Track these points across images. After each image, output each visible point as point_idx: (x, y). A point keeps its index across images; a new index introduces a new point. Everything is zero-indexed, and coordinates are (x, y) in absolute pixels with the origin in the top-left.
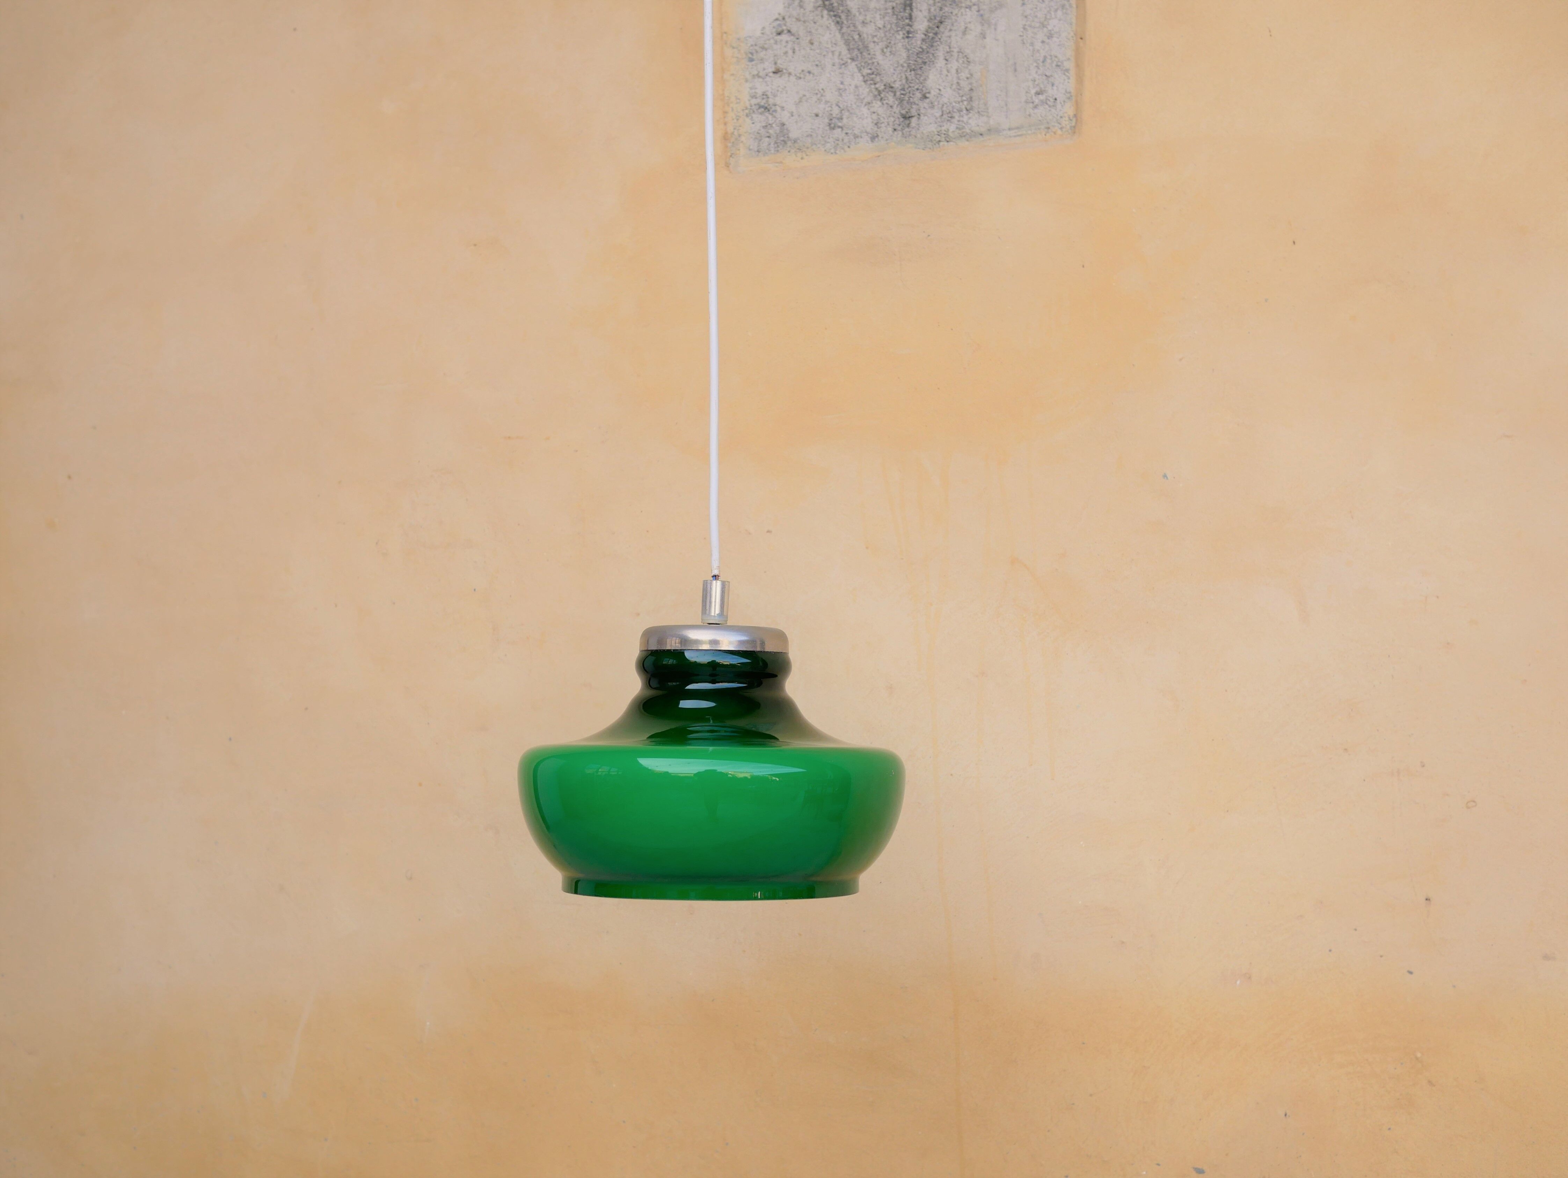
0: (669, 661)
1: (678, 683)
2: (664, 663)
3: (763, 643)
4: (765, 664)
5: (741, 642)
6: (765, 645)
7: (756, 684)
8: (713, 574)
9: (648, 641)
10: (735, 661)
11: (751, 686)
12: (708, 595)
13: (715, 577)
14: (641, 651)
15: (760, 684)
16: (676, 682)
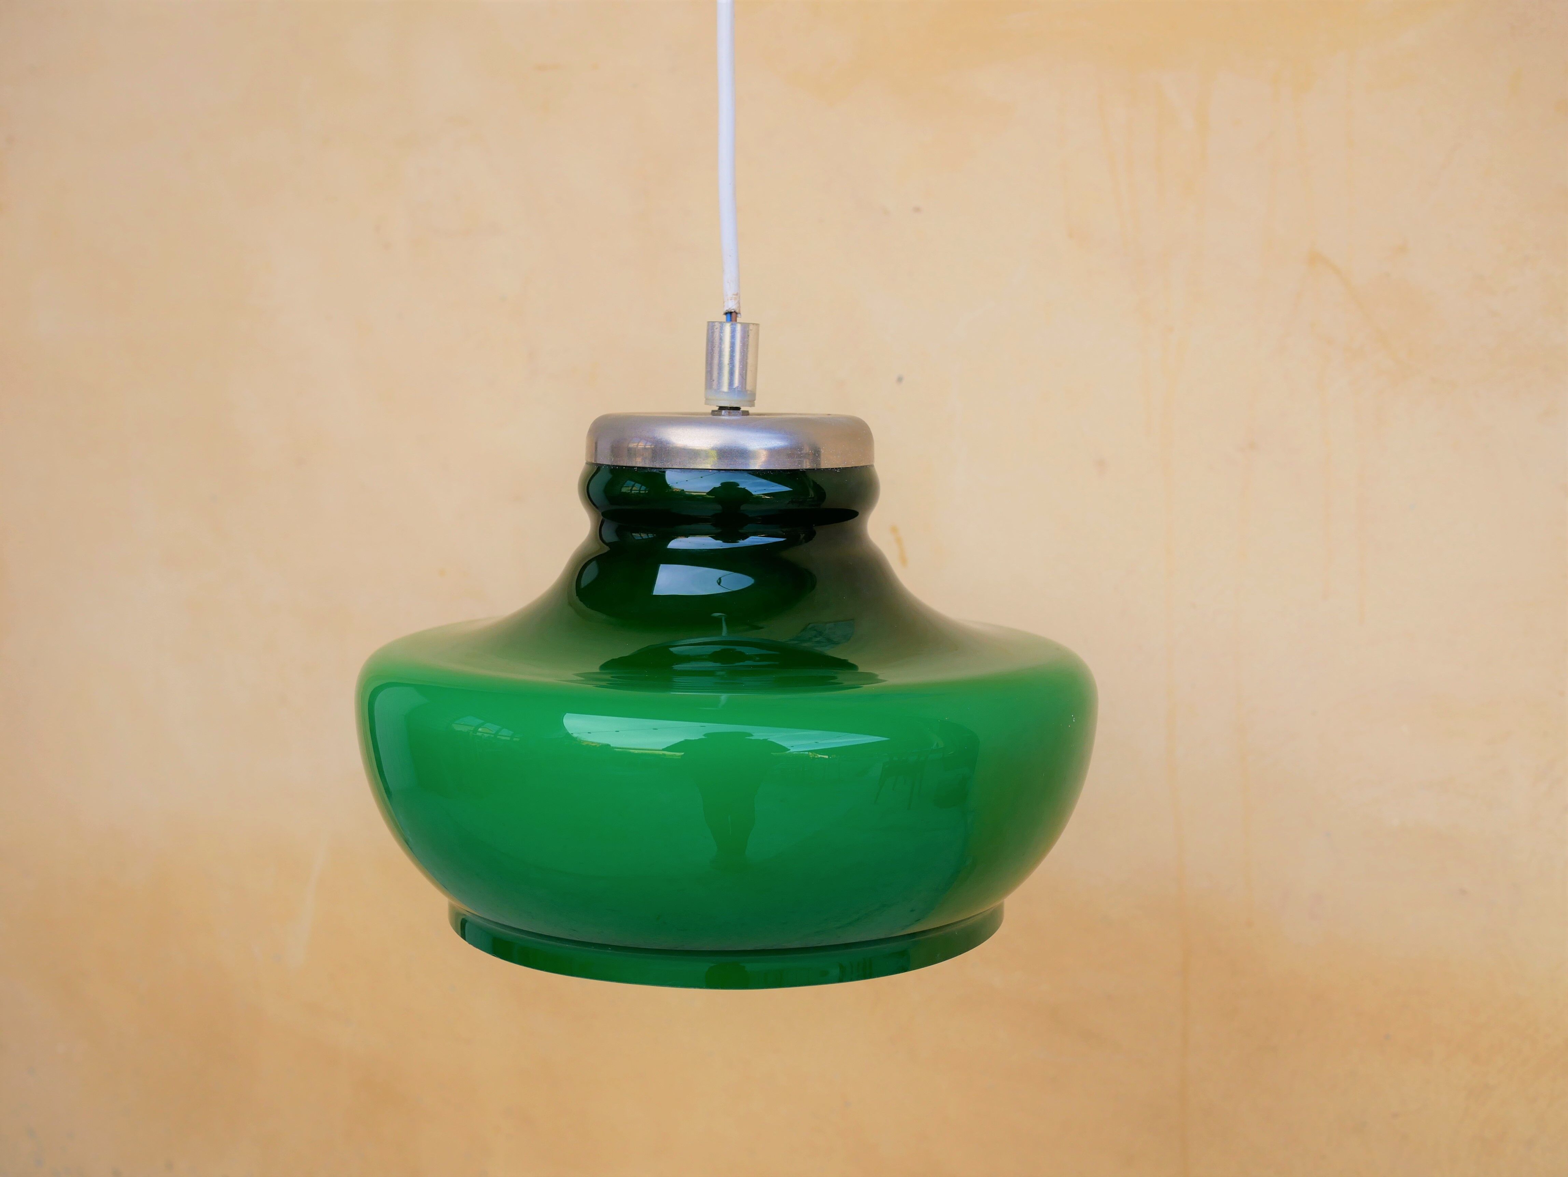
0: (633, 486)
1: (651, 536)
2: (624, 490)
3: (816, 453)
4: (821, 494)
5: (773, 453)
6: (819, 456)
7: (802, 536)
8: (726, 309)
9: (596, 443)
10: (759, 490)
11: (792, 542)
12: (716, 350)
13: (731, 315)
14: (587, 463)
15: (810, 536)
16: (646, 532)
